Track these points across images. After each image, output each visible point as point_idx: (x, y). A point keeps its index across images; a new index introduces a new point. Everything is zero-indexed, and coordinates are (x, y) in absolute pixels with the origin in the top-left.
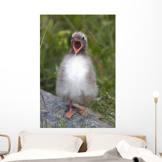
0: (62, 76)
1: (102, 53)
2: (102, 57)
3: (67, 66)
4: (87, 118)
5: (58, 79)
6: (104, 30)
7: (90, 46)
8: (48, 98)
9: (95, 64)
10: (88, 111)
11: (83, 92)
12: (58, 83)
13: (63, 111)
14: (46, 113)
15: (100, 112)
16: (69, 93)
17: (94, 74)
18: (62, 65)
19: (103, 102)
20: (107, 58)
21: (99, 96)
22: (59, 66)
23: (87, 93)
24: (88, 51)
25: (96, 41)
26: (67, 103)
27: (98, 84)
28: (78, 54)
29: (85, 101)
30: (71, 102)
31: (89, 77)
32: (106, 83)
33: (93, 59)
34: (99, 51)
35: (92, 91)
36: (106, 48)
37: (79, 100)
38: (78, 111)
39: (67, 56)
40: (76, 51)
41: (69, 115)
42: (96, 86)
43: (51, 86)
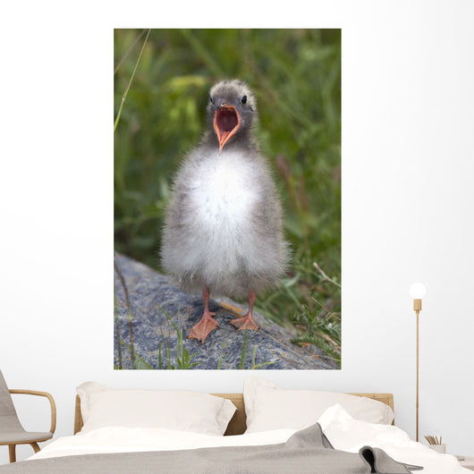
0: (181, 212)
1: (301, 143)
2: (301, 156)
3: (196, 183)
4: (256, 339)
5: (169, 221)
6: (306, 76)
7: (264, 124)
8: (138, 278)
9: (279, 176)
10: (260, 318)
11: (242, 262)
12: (168, 233)
13: (182, 319)
14: (130, 325)
15: (294, 322)
16: (202, 266)
17: (278, 207)
18: (179, 180)
19: (305, 291)
20: (315, 161)
21: (291, 274)
22: (170, 182)
23: (256, 264)
24: (259, 137)
25: (284, 107)
26: (196, 295)
27: (289, 236)
28: (227, 146)
29: (250, 288)
30: (208, 290)
31: (261, 216)
32: (312, 234)
33: (272, 162)
34: (292, 139)
35: (271, 258)
36: (314, 128)
37: (232, 285)
38: (228, 318)
39: (196, 154)
40: (224, 139)
41: (201, 331)
42: (283, 244)
43: (146, 242)
